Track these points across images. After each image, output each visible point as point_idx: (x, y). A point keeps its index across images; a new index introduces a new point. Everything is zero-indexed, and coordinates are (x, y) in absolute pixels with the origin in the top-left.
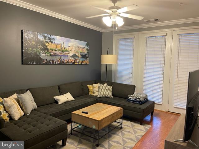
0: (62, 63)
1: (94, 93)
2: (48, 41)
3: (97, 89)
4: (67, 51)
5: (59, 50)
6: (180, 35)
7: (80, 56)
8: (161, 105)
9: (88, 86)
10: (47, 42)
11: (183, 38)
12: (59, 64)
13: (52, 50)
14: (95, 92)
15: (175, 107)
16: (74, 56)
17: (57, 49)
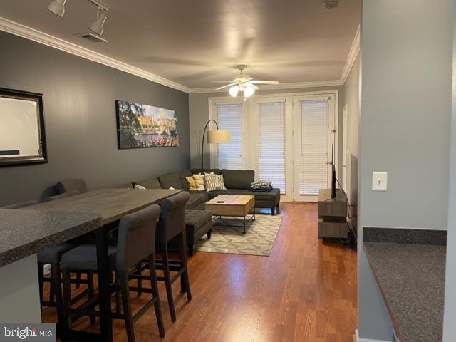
0: (154, 146)
1: (197, 187)
2: (140, 113)
3: (202, 182)
4: (157, 126)
5: (150, 126)
6: (302, 102)
7: (169, 133)
8: (284, 194)
9: (187, 178)
10: (139, 115)
11: (305, 106)
12: (151, 147)
13: (144, 126)
14: (199, 185)
15: (301, 195)
16: (164, 133)
17: (148, 124)
